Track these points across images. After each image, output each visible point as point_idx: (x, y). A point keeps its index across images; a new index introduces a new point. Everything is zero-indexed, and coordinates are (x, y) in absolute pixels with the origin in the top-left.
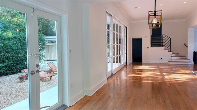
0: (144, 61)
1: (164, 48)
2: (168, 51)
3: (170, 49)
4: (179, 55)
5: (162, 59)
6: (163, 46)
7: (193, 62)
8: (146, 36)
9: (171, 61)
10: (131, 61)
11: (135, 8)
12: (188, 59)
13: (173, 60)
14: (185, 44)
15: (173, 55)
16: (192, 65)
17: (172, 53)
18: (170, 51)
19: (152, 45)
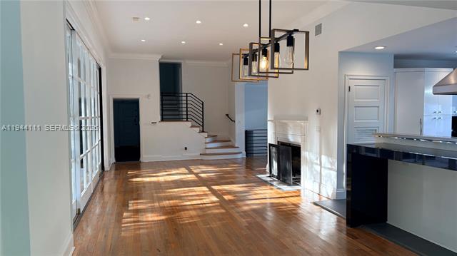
0: (145, 157)
1: (189, 124)
2: (198, 129)
3: (203, 126)
4: (218, 138)
5: (186, 148)
6: (187, 118)
7: (244, 152)
8: (148, 96)
9: (204, 153)
10: (113, 160)
11: (134, 18)
12: (236, 146)
13: (208, 151)
14: (227, 115)
15: (208, 140)
16: (242, 158)
17: (206, 135)
18: (203, 131)
19: (164, 117)
